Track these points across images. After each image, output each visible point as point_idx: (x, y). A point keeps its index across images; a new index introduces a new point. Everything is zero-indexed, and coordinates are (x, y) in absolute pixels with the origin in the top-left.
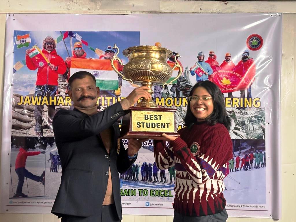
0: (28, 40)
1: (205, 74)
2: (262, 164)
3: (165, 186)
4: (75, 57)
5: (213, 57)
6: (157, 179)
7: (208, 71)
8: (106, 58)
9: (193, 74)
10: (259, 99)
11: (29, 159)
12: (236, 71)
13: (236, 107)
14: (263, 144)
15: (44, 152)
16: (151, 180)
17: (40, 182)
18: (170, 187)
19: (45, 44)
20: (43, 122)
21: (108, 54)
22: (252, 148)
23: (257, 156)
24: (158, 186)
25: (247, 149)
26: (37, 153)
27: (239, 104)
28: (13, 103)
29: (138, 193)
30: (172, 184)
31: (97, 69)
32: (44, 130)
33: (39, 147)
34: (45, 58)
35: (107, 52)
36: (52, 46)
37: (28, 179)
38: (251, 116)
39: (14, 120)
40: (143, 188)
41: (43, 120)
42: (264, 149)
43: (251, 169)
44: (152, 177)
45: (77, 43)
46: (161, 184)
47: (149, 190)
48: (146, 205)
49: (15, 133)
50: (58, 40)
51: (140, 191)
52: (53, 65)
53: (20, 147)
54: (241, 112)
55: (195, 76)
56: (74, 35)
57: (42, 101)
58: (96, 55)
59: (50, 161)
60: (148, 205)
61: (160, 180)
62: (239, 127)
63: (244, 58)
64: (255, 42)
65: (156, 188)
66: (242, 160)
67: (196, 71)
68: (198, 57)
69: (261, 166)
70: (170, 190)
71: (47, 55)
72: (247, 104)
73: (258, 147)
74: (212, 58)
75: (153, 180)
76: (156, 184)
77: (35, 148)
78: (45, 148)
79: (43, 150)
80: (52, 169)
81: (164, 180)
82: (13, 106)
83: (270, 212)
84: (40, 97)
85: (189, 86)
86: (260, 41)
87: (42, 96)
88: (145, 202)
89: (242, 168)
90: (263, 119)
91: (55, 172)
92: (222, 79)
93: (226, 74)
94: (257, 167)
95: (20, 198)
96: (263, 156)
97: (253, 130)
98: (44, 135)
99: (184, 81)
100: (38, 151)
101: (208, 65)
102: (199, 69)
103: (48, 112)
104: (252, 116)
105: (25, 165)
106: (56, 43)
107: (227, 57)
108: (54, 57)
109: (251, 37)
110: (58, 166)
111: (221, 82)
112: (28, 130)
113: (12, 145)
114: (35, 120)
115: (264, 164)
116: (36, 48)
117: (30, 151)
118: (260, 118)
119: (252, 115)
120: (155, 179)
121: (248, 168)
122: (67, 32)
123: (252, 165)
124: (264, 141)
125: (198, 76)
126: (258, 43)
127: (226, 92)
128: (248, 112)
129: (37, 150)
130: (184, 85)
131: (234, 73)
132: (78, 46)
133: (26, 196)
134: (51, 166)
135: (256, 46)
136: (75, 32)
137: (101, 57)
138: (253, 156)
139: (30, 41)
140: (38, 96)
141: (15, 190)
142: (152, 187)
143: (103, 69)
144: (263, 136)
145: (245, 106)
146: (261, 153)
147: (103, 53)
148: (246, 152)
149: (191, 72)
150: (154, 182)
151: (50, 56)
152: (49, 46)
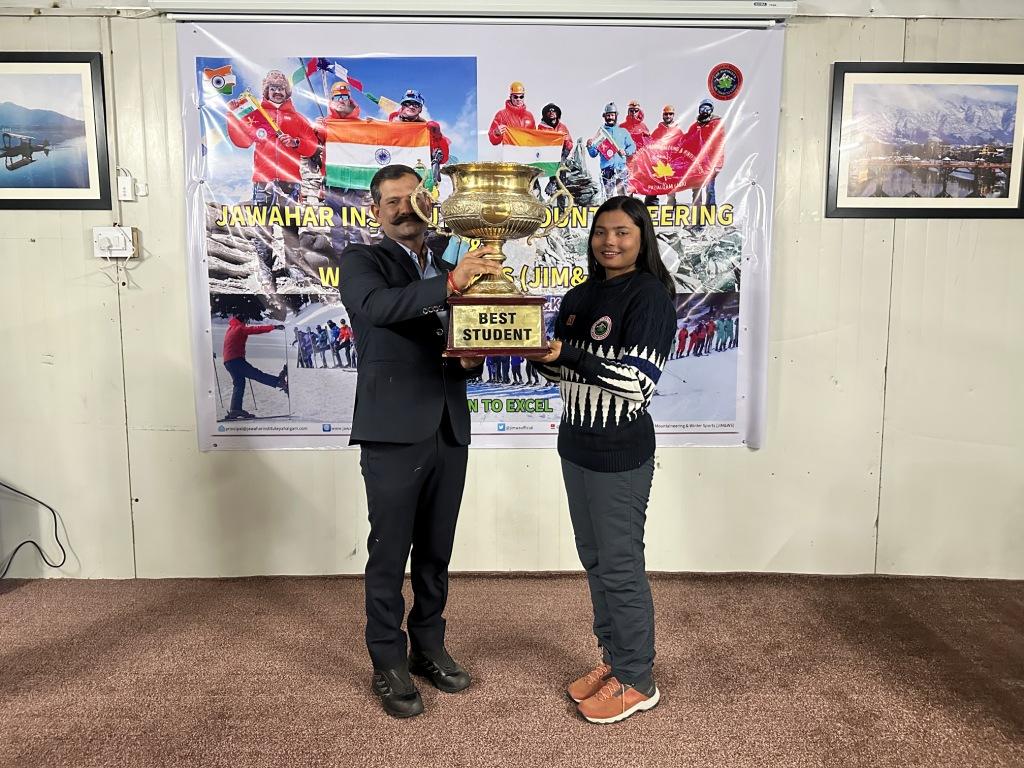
0: (230, 79)
1: (619, 153)
2: (731, 343)
3: (536, 392)
4: (333, 116)
5: (636, 114)
6: (520, 378)
7: (627, 147)
8: (404, 119)
9: (593, 155)
10: (730, 208)
11: (252, 341)
12: (685, 147)
13: (682, 226)
14: (735, 301)
15: (281, 327)
16: (507, 380)
17: (278, 389)
18: (546, 392)
19: (268, 88)
20: (276, 263)
21: (407, 109)
22: (711, 311)
23: (722, 325)
24: (523, 393)
25: (703, 314)
26: (267, 330)
27: (689, 218)
28: (207, 222)
29: (481, 406)
30: (549, 388)
31: (384, 144)
32: (279, 280)
33: (271, 316)
34: (270, 120)
35: (404, 104)
36: (283, 93)
37: (254, 382)
38: (712, 243)
39: (213, 259)
40: (493, 397)
41: (276, 257)
42: (736, 311)
43: (708, 352)
44: (510, 373)
45: (338, 85)
46: (528, 388)
47: (504, 400)
48: (499, 430)
49: (218, 287)
50: (297, 77)
51: (487, 402)
52: (288, 136)
53: (231, 317)
54: (693, 236)
55: (598, 157)
56: (331, 67)
57: (268, 216)
58: (381, 111)
59: (297, 345)
60: (503, 429)
61: (525, 379)
62: (687, 268)
63: (703, 116)
64: (725, 81)
65: (517, 395)
66: (691, 335)
67: (601, 146)
68: (604, 115)
69: (730, 347)
70: (544, 399)
71: (272, 113)
72: (706, 218)
73: (724, 307)
74: (634, 118)
75: (512, 381)
76: (517, 388)
77: (261, 319)
78: (283, 319)
79: (279, 323)
80: (300, 361)
81: (533, 379)
82: (208, 229)
83: (743, 435)
84: (265, 208)
85: (584, 180)
86: (736, 79)
87: (269, 205)
88: (496, 424)
89: (691, 352)
90: (736, 249)
91: (308, 367)
92: (656, 165)
93: (664, 153)
94: (721, 349)
95: (240, 420)
96: (734, 326)
97: (717, 273)
98: (280, 291)
99: (574, 169)
100: (269, 324)
101: (626, 134)
102: (607, 142)
103: (283, 241)
104: (715, 245)
105: (244, 353)
106: (291, 84)
107: (666, 114)
108: (289, 118)
109: (719, 71)
110: (313, 355)
111: (653, 172)
112: (243, 280)
113: (213, 312)
114: (257, 259)
115: (735, 343)
116: (247, 98)
117: (252, 324)
118: (730, 248)
119: (715, 242)
120: (515, 378)
121: (703, 352)
122: (315, 59)
123: (711, 344)
124: (738, 295)
125: (605, 159)
126: (733, 83)
127: (662, 192)
128: (708, 237)
129: (266, 322)
130: (574, 180)
131: (681, 151)
132: (341, 90)
133: (252, 417)
134: (299, 354)
135: (728, 90)
136: (334, 61)
137: (393, 116)
138: (714, 326)
139: (234, 82)
140: (261, 206)
141: (228, 403)
142: (511, 394)
143: (400, 143)
144: (736, 285)
145: (702, 223)
146: (730, 320)
147: (398, 107)
148: (700, 319)
149: (588, 149)
150: (513, 384)
151: (279, 117)
152: (277, 91)
